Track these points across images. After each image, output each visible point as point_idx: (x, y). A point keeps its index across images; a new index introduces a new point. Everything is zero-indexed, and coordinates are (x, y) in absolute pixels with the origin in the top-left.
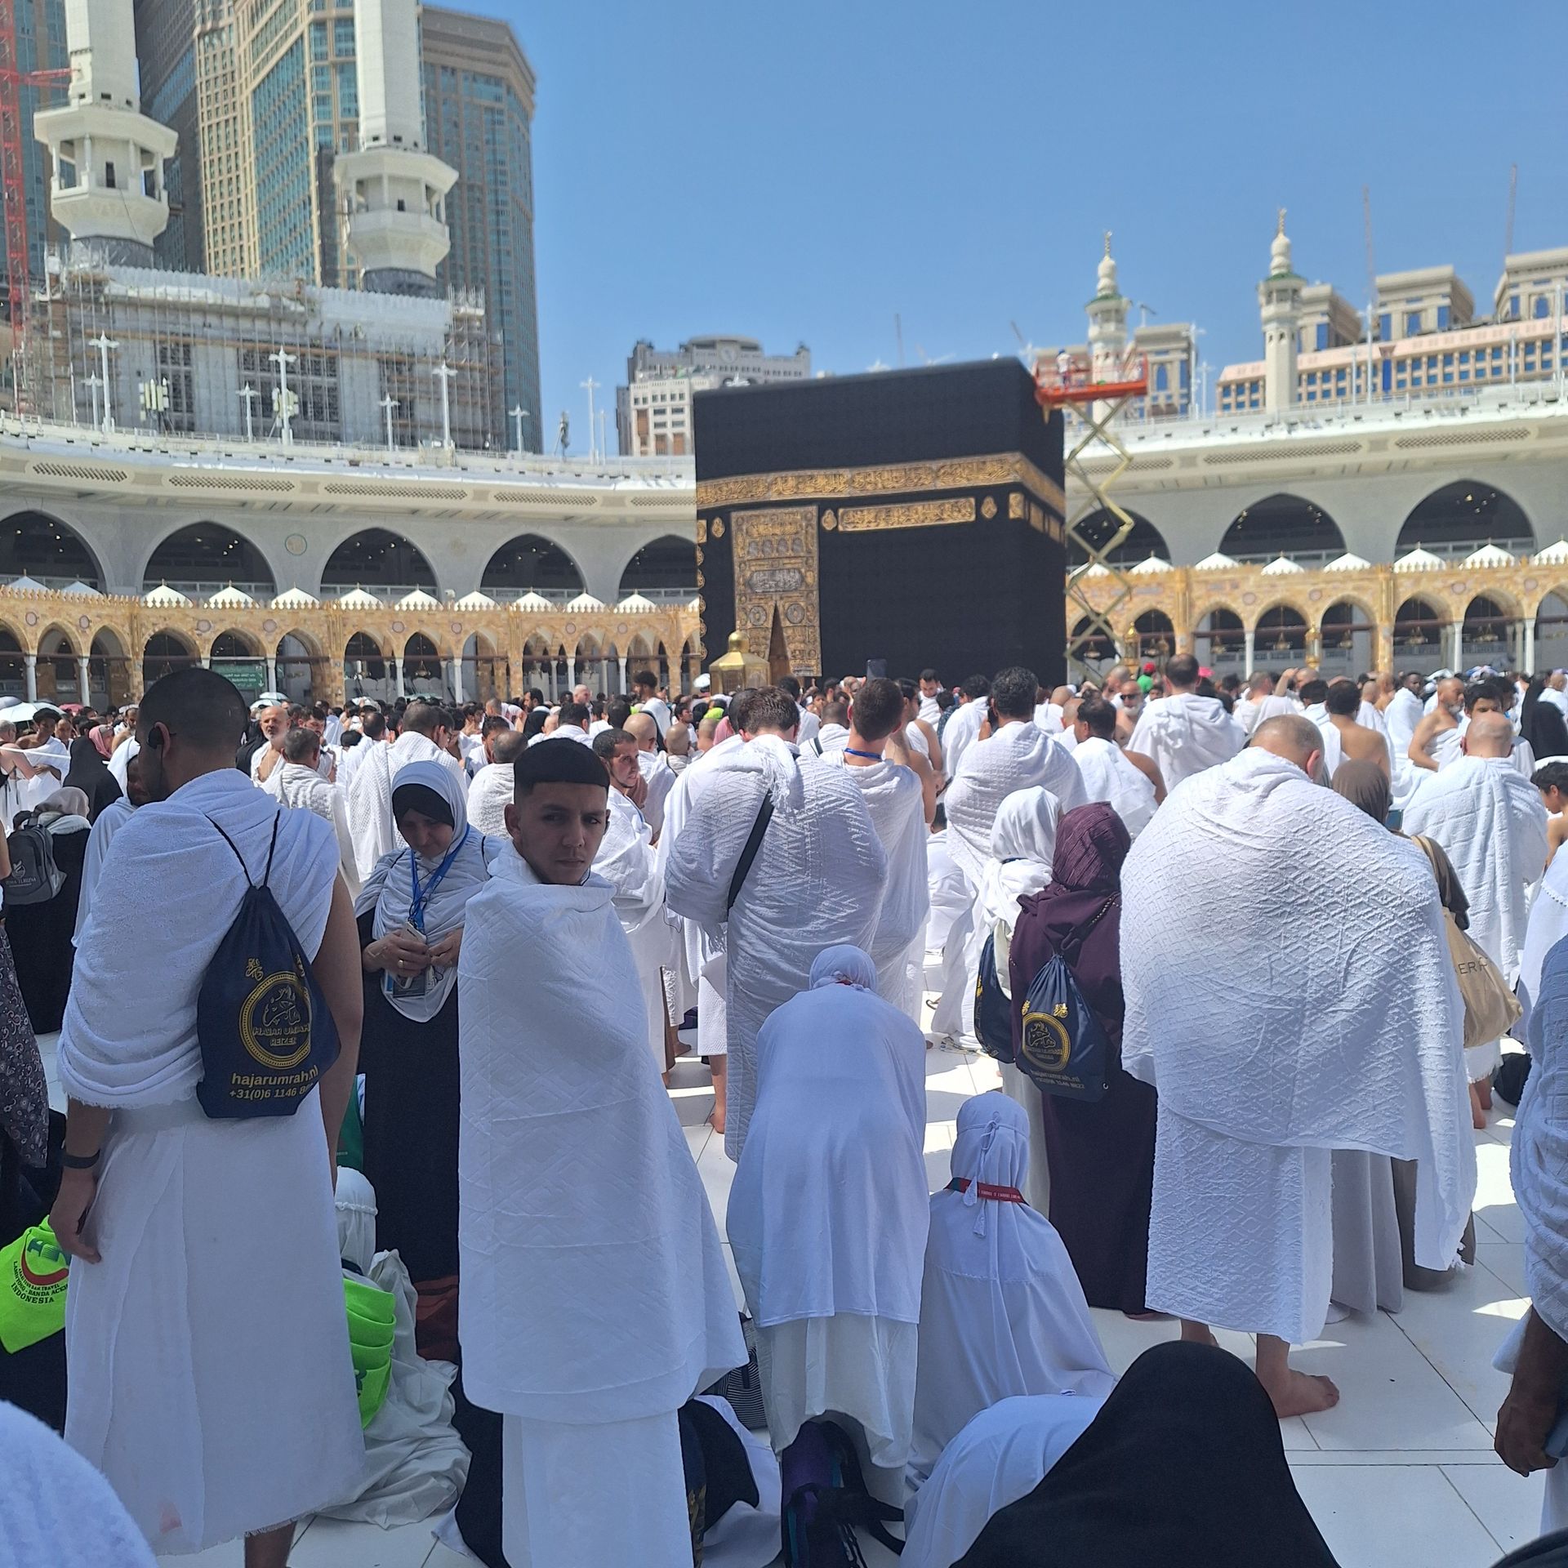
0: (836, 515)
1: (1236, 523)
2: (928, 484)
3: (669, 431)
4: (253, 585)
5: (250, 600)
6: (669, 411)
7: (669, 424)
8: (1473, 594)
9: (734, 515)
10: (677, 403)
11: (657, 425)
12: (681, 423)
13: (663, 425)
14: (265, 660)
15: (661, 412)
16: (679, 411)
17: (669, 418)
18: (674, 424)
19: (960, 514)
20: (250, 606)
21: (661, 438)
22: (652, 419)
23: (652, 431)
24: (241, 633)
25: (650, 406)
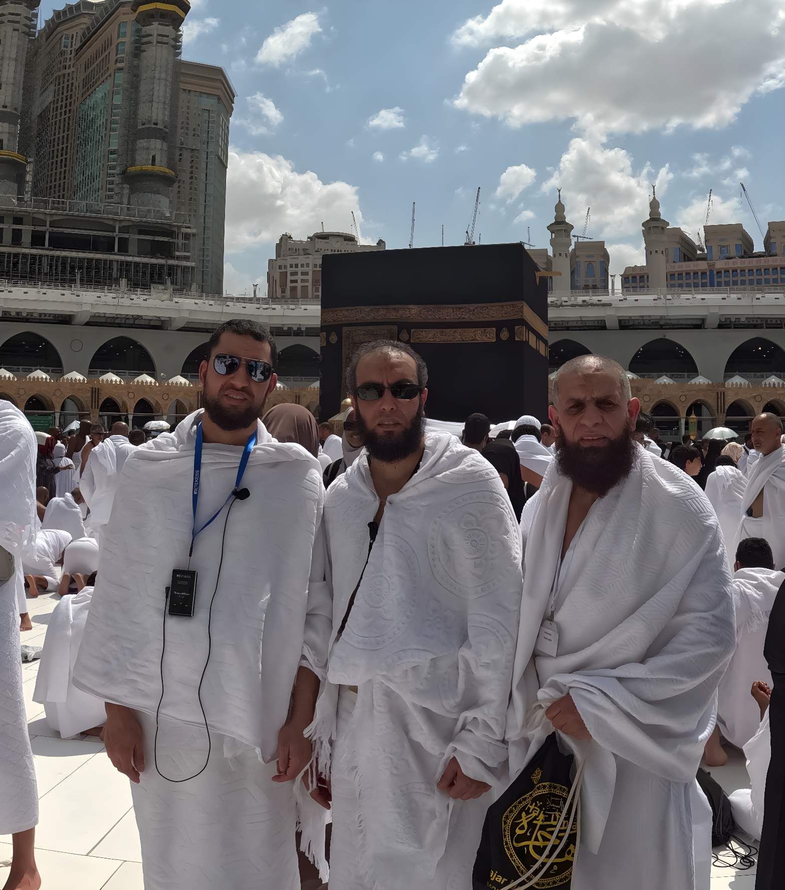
0: (409, 333)
1: (637, 354)
2: (468, 317)
3: (299, 285)
4: (51, 368)
5: (48, 377)
6: (299, 274)
7: (299, 281)
8: (765, 402)
9: (345, 329)
10: (305, 269)
11: (292, 281)
12: (307, 281)
13: (296, 281)
14: (54, 413)
15: (295, 274)
16: (306, 274)
17: (299, 277)
18: (303, 281)
19: (488, 336)
20: (48, 381)
21: (294, 289)
22: (289, 278)
23: (289, 285)
24: (42, 396)
25: (289, 270)
